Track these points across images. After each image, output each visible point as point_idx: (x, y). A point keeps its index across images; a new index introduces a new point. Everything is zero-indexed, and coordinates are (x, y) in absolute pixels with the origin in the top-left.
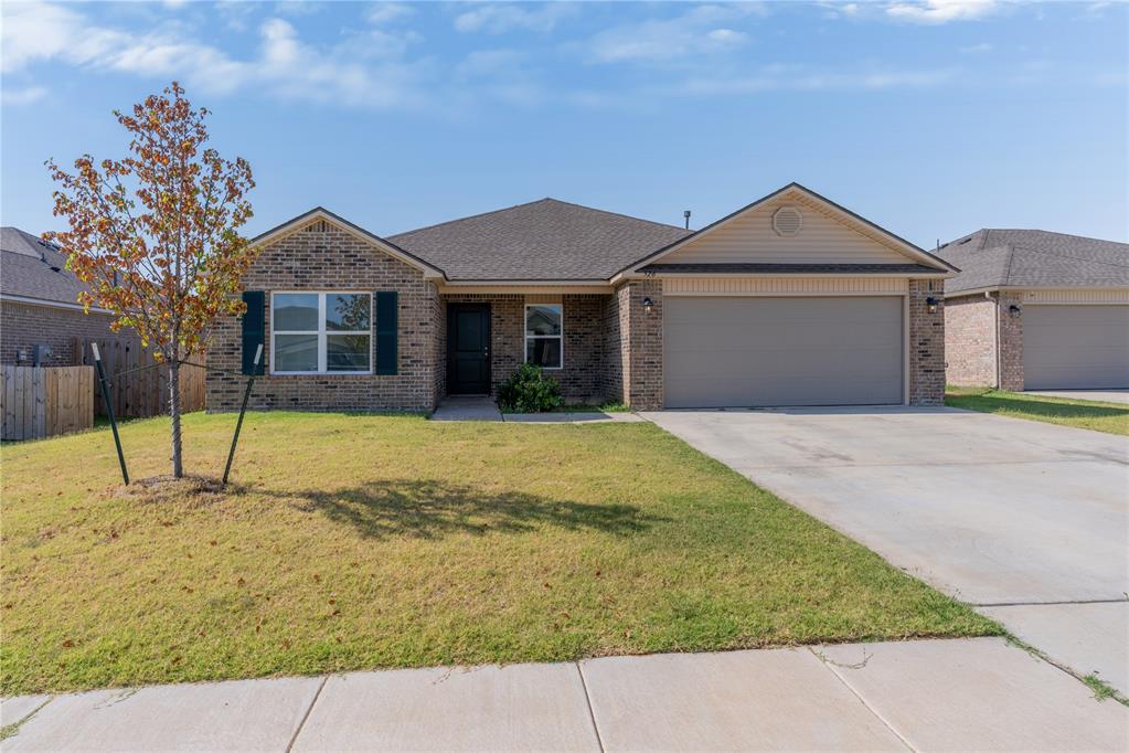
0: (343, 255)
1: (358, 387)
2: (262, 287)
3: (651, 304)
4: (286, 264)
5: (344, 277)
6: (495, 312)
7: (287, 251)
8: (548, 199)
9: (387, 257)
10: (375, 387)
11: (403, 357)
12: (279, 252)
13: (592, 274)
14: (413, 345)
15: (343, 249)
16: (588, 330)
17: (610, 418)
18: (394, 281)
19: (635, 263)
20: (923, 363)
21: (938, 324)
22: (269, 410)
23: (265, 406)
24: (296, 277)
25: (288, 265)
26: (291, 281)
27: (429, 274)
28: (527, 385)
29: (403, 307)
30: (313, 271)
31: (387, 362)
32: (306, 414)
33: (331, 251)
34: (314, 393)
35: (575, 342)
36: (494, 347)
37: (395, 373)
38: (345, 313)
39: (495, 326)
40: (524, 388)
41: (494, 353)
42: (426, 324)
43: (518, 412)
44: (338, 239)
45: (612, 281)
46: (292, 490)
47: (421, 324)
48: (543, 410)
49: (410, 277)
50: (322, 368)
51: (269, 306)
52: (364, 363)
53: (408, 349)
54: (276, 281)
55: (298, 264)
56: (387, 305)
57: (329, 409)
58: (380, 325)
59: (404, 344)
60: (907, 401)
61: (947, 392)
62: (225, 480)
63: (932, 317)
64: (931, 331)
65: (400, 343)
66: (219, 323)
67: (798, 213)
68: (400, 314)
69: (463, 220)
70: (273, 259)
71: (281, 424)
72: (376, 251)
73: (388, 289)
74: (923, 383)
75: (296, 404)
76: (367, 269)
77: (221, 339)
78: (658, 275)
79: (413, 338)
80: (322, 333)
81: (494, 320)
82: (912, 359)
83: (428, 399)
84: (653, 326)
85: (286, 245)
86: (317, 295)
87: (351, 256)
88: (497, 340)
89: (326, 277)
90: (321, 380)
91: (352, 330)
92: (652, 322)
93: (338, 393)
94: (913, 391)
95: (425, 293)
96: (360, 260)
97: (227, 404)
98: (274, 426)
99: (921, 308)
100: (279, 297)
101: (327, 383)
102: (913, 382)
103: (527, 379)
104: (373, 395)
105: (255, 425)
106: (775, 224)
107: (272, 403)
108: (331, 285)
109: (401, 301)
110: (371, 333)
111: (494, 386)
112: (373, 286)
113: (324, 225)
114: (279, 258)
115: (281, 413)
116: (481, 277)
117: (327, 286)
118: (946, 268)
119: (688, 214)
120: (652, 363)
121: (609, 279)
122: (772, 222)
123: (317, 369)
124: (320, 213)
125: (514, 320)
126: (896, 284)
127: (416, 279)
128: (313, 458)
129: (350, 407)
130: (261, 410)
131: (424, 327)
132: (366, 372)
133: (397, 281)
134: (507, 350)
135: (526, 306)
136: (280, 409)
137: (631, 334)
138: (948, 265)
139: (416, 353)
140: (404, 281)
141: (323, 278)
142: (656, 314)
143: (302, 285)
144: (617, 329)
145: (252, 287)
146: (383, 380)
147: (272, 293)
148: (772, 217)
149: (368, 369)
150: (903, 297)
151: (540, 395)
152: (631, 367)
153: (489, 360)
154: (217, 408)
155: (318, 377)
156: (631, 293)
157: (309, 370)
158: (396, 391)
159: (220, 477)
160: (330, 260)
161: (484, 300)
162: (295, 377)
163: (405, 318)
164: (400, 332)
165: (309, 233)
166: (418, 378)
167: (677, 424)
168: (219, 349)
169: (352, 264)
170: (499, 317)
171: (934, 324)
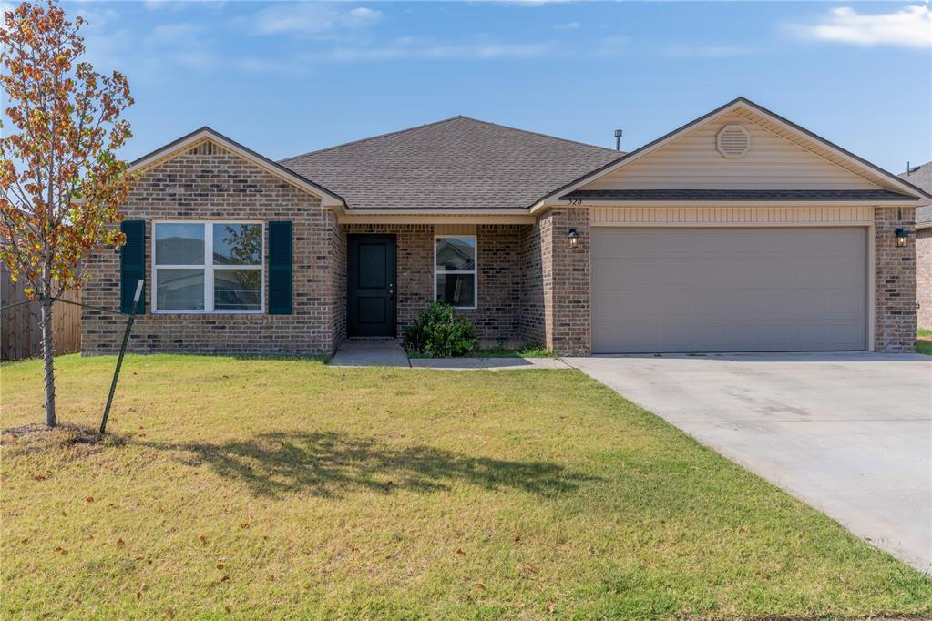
0: (232, 180)
1: (249, 328)
2: (143, 216)
3: (577, 236)
4: (169, 190)
5: (233, 205)
6: (400, 244)
7: (170, 176)
8: (460, 117)
9: (281, 183)
10: (266, 328)
11: (298, 295)
12: (161, 177)
13: (511, 201)
14: (309, 281)
15: (232, 174)
16: (506, 265)
17: (531, 364)
18: (288, 209)
19: (559, 190)
20: (890, 304)
21: (908, 259)
22: (150, 352)
23: (146, 348)
24: (180, 204)
25: (171, 192)
26: (175, 209)
27: (328, 201)
28: (437, 326)
29: (298, 239)
30: (199, 198)
31: (281, 300)
32: (192, 357)
33: (219, 176)
34: (200, 333)
35: (490, 279)
36: (399, 283)
37: (291, 313)
38: (234, 245)
39: (401, 261)
40: (433, 330)
41: (400, 290)
42: (324, 257)
43: (428, 357)
44: (225, 162)
45: (533, 210)
46: (176, 441)
47: (319, 258)
48: (455, 354)
49: (305, 205)
50: (209, 306)
51: (150, 238)
52: (255, 300)
53: (304, 285)
54: (159, 209)
55: (182, 190)
56: (281, 235)
57: (217, 352)
58: (272, 259)
59: (299, 280)
60: (872, 348)
61: (918, 337)
62: (102, 431)
63: (900, 251)
64: (900, 267)
65: (295, 278)
66: (95, 256)
67: (745, 131)
68: (295, 246)
69: (365, 141)
70: (154, 185)
71: (164, 368)
72: (268, 176)
73: (282, 218)
74: (891, 326)
75: (180, 346)
76: (258, 197)
77: (98, 274)
78: (585, 203)
79: (310, 274)
80: (209, 267)
81: (400, 253)
82: (877, 299)
83: (327, 341)
84: (580, 261)
85: (168, 169)
86: (203, 225)
87: (240, 181)
88: (404, 275)
89: (212, 204)
90: (208, 320)
91: (242, 264)
92: (578, 256)
93: (227, 334)
94: (878, 336)
95: (322, 223)
96: (250, 186)
97: (104, 345)
98: (156, 370)
99: (889, 240)
100: (161, 227)
101: (214, 323)
102: (878, 325)
103: (437, 319)
104: (265, 337)
105: (135, 369)
106: (719, 147)
107: (153, 345)
108: (219, 214)
109: (296, 232)
110: (263, 267)
111: (400, 327)
112: (265, 214)
113: (210, 147)
114: (161, 183)
115: (164, 356)
116: (384, 205)
117: (213, 214)
118: (916, 193)
119: (619, 134)
120: (580, 302)
121: (529, 208)
122: (716, 143)
123: (203, 307)
124: (205, 133)
125: (422, 254)
126: (859, 213)
127: (313, 208)
129: (240, 350)
130: (142, 352)
131: (322, 261)
132: (258, 312)
133: (292, 209)
134: (415, 287)
135: (436, 237)
136: (163, 351)
137: (554, 270)
138: (920, 191)
139: (313, 290)
140: (299, 210)
141: (209, 206)
142: (583, 248)
143: (186, 214)
144: (538, 264)
145: (131, 215)
146: (277, 320)
147: (154, 222)
148: (716, 136)
149: (260, 308)
150: (867, 228)
151: (452, 337)
152: (554, 307)
153: (394, 298)
154: (93, 350)
155: (204, 316)
156: (554, 223)
157: (195, 308)
158: (291, 332)
159: (97, 427)
160: (218, 186)
161: (388, 231)
162: (179, 315)
163: (300, 251)
164: (295, 267)
165: (193, 155)
166: (315, 318)
167: (604, 371)
168: (96, 285)
169: (241, 191)
170: (406, 250)
171: (904, 259)
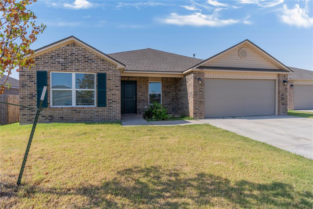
0: (83, 57)
1: (90, 112)
2: (46, 69)
3: (201, 80)
4: (57, 60)
5: (84, 66)
6: (138, 84)
7: (57, 54)
8: (149, 48)
9: (102, 59)
10: (97, 112)
11: (109, 100)
12: (54, 55)
13: (176, 70)
14: (112, 95)
15: (83, 55)
16: (171, 91)
17: (190, 122)
18: (105, 69)
19: (196, 65)
20: (282, 102)
22: (50, 122)
23: (48, 121)
24: (62, 65)
25: (58, 60)
26: (60, 67)
27: (120, 66)
28: (157, 110)
29: (108, 80)
30: (69, 63)
31: (102, 102)
32: (68, 124)
33: (78, 55)
34: (71, 115)
35: (166, 95)
36: (138, 96)
37: (106, 106)
39: (138, 89)
40: (156, 111)
41: (138, 99)
42: (118, 86)
43: (154, 121)
44: (80, 50)
45: (184, 73)
47: (116, 86)
48: (163, 120)
49: (111, 68)
50: (74, 104)
51: (49, 78)
52: (92, 103)
53: (110, 96)
54: (53, 67)
55: (63, 60)
56: (102, 78)
57: (78, 121)
58: (99, 86)
59: (109, 95)
60: (277, 114)
61: (288, 112)
62: (19, 183)
63: (284, 87)
64: (284, 91)
65: (107, 94)
66: (25, 85)
67: (246, 50)
68: (107, 82)
70: (51, 58)
71: (57, 130)
72: (97, 56)
73: (102, 72)
74: (282, 108)
75: (63, 120)
76: (93, 64)
77: (26, 92)
78: (204, 70)
79: (113, 92)
80: (74, 90)
81: (138, 87)
82: (279, 100)
83: (119, 116)
84: (202, 88)
85: (57, 52)
86: (72, 74)
87: (86, 58)
88: (139, 94)
89: (75, 66)
90: (74, 110)
92: (201, 87)
93: (81, 115)
94: (279, 111)
95: (117, 74)
96: (90, 60)
97: (30, 120)
98: (53, 131)
99: (282, 84)
100: (53, 74)
101: (76, 110)
102: (279, 108)
103: (157, 108)
104: (96, 115)
105: (43, 130)
106: (240, 54)
107: (51, 119)
108: (78, 70)
109: (107, 77)
110: (95, 90)
111: (138, 111)
112: (96, 70)
113: (74, 44)
114: (54, 57)
115: (56, 124)
116: (136, 70)
117: (76, 70)
118: (290, 71)
119: (194, 55)
120: (201, 102)
121: (183, 72)
122: (239, 53)
123: (71, 105)
124: (72, 38)
125: (145, 87)
126: (273, 76)
127: (114, 69)
128: (78, 152)
129: (86, 120)
130: (46, 122)
131: (117, 88)
132: (93, 106)
133: (106, 69)
134: (143, 98)
135: (149, 82)
136: (56, 122)
137: (194, 91)
139: (114, 98)
140: (109, 69)
141: (74, 67)
142: (203, 84)
143: (64, 69)
144: (186, 90)
145: (41, 69)
146: (100, 109)
147: (51, 72)
148: (239, 51)
149: (94, 105)
150: (275, 80)
151: (163, 114)
152: (194, 103)
153: (136, 101)
154: (25, 122)
155: (72, 108)
156: (194, 76)
157: (69, 105)
158: (106, 113)
160: (77, 59)
161: (134, 79)
162: (62, 108)
163: (109, 84)
164: (107, 90)
165: (67, 47)
166: (115, 108)
167: (213, 122)
168: (26, 96)
169: (86, 61)
170: (140, 86)
171: (285, 89)
